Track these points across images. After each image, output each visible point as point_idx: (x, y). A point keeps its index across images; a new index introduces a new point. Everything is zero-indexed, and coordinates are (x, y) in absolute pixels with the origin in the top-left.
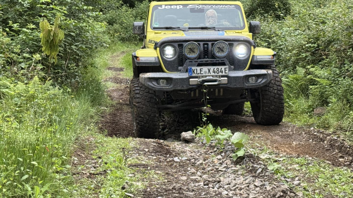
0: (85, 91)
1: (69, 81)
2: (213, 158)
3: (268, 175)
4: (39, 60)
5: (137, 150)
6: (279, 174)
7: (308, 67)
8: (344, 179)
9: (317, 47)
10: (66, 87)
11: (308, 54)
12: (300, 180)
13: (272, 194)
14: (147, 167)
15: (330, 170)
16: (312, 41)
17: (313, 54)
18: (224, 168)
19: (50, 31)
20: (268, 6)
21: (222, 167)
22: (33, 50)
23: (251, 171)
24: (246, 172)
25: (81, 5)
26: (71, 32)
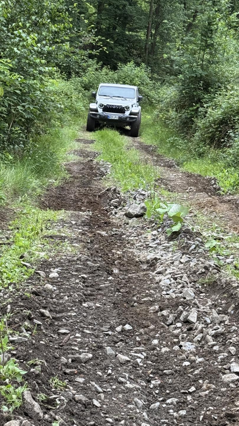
0: (31, 160)
1: (12, 147)
2: (148, 234)
3: (201, 253)
5: (62, 222)
6: (213, 252)
10: (8, 154)
12: (235, 258)
13: (193, 270)
14: (65, 239)
18: (155, 244)
21: (154, 243)
23: (184, 248)
24: (177, 248)
25: (32, 58)
26: (17, 90)
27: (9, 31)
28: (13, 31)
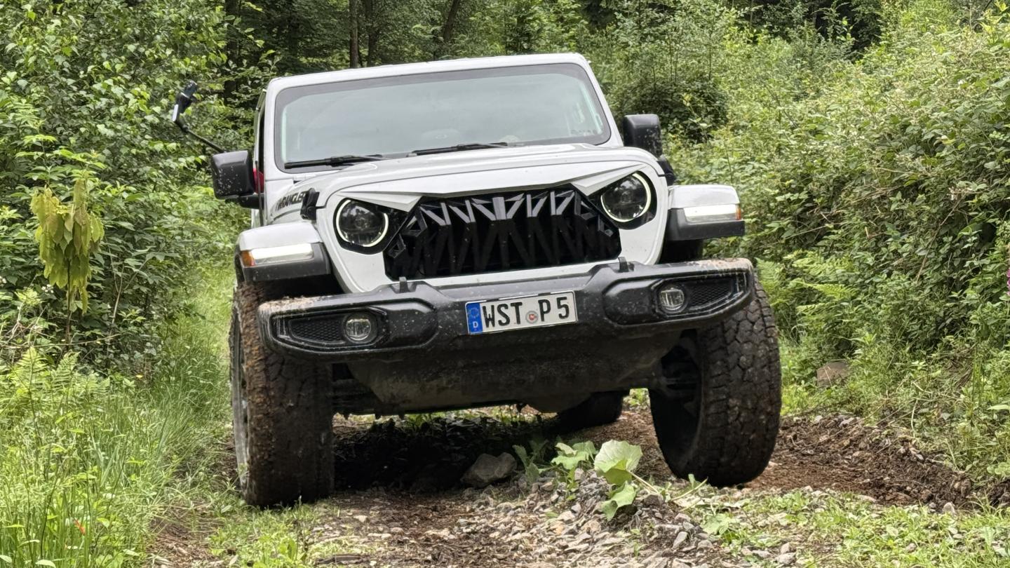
0: (176, 382)
1: (126, 357)
2: (551, 520)
3: (707, 548)
4: (36, 308)
5: (334, 520)
6: (735, 542)
7: (789, 256)
8: (912, 535)
9: (808, 201)
10: (118, 376)
11: (785, 222)
12: (795, 551)
14: (368, 562)
15: (874, 515)
16: (793, 186)
17: (799, 221)
18: (581, 543)
19: (61, 220)
20: (666, 108)
21: (578, 542)
22: (16, 279)
23: (658, 542)
24: (644, 545)
25: (144, 142)
26: (122, 220)
27: (80, 85)
28: (92, 83)
